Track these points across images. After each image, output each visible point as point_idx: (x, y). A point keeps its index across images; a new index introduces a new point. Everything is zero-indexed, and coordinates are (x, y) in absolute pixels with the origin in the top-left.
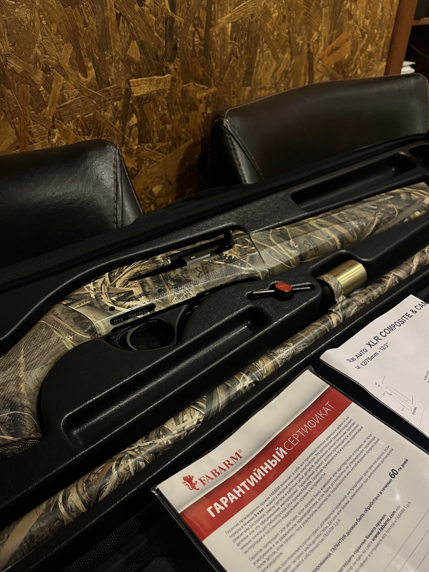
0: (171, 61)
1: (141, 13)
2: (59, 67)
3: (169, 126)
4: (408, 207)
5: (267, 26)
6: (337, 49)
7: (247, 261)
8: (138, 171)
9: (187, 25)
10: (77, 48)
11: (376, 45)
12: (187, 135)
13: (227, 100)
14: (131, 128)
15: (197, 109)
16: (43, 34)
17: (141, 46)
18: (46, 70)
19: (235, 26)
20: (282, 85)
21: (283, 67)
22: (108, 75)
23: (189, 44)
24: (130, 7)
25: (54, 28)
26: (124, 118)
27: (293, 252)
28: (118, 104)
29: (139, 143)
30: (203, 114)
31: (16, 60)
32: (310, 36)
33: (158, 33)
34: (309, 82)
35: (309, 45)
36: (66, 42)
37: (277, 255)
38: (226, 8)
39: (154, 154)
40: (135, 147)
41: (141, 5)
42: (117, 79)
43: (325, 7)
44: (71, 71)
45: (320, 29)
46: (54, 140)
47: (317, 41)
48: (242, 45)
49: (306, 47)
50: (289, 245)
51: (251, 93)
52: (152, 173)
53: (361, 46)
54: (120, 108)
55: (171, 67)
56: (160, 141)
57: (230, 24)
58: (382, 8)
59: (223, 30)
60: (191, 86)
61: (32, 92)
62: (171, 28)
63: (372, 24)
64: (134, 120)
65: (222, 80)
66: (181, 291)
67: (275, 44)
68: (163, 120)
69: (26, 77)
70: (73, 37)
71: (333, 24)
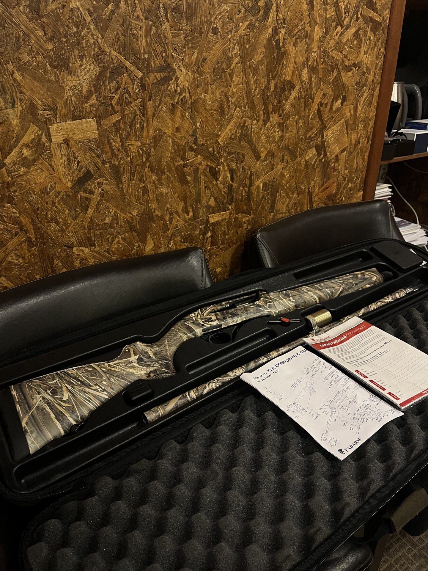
0: (230, 204)
1: (217, 184)
2: (177, 213)
3: (227, 236)
4: (362, 282)
5: (282, 182)
6: (327, 188)
7: (267, 307)
8: (209, 260)
9: (239, 187)
10: (186, 203)
11: (354, 183)
12: (236, 240)
13: (260, 221)
14: (207, 238)
15: (243, 226)
16: (171, 198)
17: (216, 199)
18: (171, 214)
19: (265, 185)
20: (293, 211)
21: (293, 201)
22: (198, 214)
23: (240, 196)
24: (212, 182)
25: (176, 195)
26: (204, 233)
27: (292, 303)
28: (202, 227)
29: (211, 246)
30: (246, 229)
31: (158, 210)
32: (309, 184)
33: (224, 192)
34: (310, 208)
35: (309, 189)
36: (181, 201)
37: (283, 305)
38: (260, 177)
39: (218, 251)
40: (209, 248)
41: (216, 181)
42: (202, 215)
43: (317, 167)
44: (182, 214)
45: (315, 179)
46: (170, 246)
47: (314, 186)
48: (268, 193)
49: (307, 190)
50: (290, 300)
51: (274, 216)
52: (217, 261)
53: (343, 185)
54: (203, 229)
55: (230, 207)
56: (222, 244)
57: (262, 184)
58: (357, 162)
59: (258, 187)
60: (240, 216)
61: (163, 224)
62: (231, 189)
63: (351, 172)
64: (209, 234)
65: (257, 211)
66: (234, 319)
67: (288, 190)
68: (224, 233)
69: (162, 218)
70: (184, 199)
71: (324, 176)
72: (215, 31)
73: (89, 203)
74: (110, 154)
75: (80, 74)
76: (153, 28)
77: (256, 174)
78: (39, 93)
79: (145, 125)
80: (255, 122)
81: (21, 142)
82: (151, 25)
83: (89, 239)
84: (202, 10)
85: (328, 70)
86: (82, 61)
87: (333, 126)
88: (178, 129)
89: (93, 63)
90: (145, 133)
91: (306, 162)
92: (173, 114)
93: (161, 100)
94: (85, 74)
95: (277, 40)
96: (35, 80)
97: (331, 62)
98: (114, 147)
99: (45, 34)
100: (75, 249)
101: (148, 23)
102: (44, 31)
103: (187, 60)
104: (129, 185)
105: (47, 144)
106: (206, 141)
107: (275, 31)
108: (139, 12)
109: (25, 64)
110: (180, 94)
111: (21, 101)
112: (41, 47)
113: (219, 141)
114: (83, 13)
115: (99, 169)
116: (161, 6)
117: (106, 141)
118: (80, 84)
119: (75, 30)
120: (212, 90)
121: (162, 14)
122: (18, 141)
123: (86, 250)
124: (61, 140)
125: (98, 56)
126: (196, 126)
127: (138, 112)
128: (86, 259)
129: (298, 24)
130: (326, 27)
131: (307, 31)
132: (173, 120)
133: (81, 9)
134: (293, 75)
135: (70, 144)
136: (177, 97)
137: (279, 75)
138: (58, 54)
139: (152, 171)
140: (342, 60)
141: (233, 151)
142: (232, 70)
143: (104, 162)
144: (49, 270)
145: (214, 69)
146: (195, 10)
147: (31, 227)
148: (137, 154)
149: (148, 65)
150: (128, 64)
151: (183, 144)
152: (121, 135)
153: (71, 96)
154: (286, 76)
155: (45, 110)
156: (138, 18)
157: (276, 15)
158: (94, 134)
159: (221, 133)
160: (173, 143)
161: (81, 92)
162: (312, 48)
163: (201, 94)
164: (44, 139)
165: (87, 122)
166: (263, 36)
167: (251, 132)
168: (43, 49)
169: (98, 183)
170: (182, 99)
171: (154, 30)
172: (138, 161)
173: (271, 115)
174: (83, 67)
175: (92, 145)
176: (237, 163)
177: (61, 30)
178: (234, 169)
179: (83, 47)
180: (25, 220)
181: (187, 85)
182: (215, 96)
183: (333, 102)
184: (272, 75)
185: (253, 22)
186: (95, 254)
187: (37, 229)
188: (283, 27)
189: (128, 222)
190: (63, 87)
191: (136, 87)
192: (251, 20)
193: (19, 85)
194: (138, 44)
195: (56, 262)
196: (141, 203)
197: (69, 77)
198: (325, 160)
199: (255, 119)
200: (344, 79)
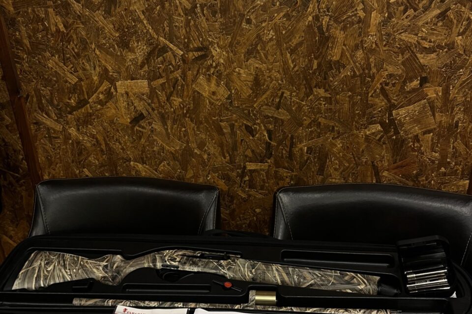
0: (269, 158)
1: (253, 140)
2: (214, 155)
3: (267, 184)
5: (333, 151)
6: (402, 167)
8: (247, 200)
9: (278, 146)
11: (452, 169)
13: (305, 180)
15: (284, 180)
17: (253, 151)
19: (310, 150)
20: (351, 179)
22: (235, 160)
23: (280, 153)
24: (248, 137)
26: (242, 176)
27: (251, 275)
28: (240, 171)
29: (249, 188)
30: (289, 183)
31: (197, 150)
32: (373, 157)
33: (262, 148)
35: (373, 162)
36: (218, 146)
38: (303, 141)
39: (257, 195)
40: (247, 189)
41: (253, 137)
42: (239, 162)
43: (385, 144)
45: (382, 155)
47: (381, 161)
48: (315, 157)
49: (370, 163)
50: (251, 271)
51: (324, 179)
52: (255, 203)
53: (431, 168)
55: (269, 161)
56: (261, 190)
57: (306, 148)
59: (301, 149)
60: (281, 170)
61: (202, 161)
62: (269, 146)
64: (247, 178)
65: (301, 170)
68: (264, 181)
69: (201, 156)
70: (221, 145)
71: (396, 154)
72: (249, 22)
73: (142, 134)
74: (158, 104)
75: (136, 52)
76: (192, 21)
77: (298, 138)
78: (110, 62)
79: (185, 87)
80: (294, 94)
81: (99, 91)
82: (190, 19)
83: (142, 159)
84: (235, 6)
85: (394, 52)
86: (138, 43)
87: (407, 106)
88: (214, 93)
89: (146, 45)
90: (185, 93)
91: (366, 136)
92: (209, 81)
93: (198, 71)
94: (140, 52)
95: (319, 26)
96: (107, 54)
97: (399, 44)
98: (161, 100)
99: (114, 27)
100: (132, 163)
101: (188, 18)
102: (113, 24)
103: (221, 43)
104: (173, 128)
105: (114, 93)
106: (241, 105)
107: (317, 18)
108: (180, 11)
109: (102, 44)
110: (216, 67)
111: (99, 66)
112: (111, 34)
113: (255, 106)
114: (139, 13)
115: (149, 113)
116: (198, 5)
117: (155, 96)
118: (136, 58)
119: (134, 24)
120: (245, 65)
121: (199, 11)
122: (96, 90)
123: (140, 166)
124: (123, 92)
125: (149, 40)
126: (231, 92)
127: (180, 78)
128: (140, 172)
129: (346, 11)
130: (388, 11)
131: (360, 17)
132: (209, 86)
133: (137, 11)
134: (341, 56)
135: (129, 95)
136: (212, 70)
137: (324, 56)
138: (122, 39)
139: (192, 121)
140: (417, 41)
141: (270, 115)
142: (267, 51)
143: (153, 109)
144: (114, 172)
145: (248, 50)
146: (229, 6)
147: (103, 142)
148: (179, 107)
149: (188, 46)
150: (171, 46)
151: (219, 104)
152: (166, 93)
153: (130, 65)
154: (333, 57)
155: (114, 72)
156: (179, 14)
157: (317, 5)
158: (146, 90)
159: (257, 100)
160: (210, 102)
161: (137, 63)
162: (368, 32)
163: (235, 68)
164: (113, 90)
165: (141, 82)
166: (301, 24)
167: (291, 102)
168: (113, 36)
169: (149, 123)
170: (217, 72)
171: (192, 22)
172: (180, 112)
173: (314, 90)
174: (139, 47)
175: (145, 97)
176: (275, 126)
177: (124, 24)
178: (272, 131)
179: (139, 35)
180: (100, 138)
181: (222, 61)
182: (249, 71)
183: (405, 83)
184: (314, 55)
185: (289, 12)
186: (147, 170)
187: (107, 145)
188: (327, 15)
189: (172, 153)
190: (125, 59)
191: (177, 61)
192: (288, 11)
193: (98, 57)
194: (179, 32)
195: (119, 168)
196: (182, 142)
197: (129, 54)
198: (396, 138)
199: (295, 92)
200: (421, 61)
